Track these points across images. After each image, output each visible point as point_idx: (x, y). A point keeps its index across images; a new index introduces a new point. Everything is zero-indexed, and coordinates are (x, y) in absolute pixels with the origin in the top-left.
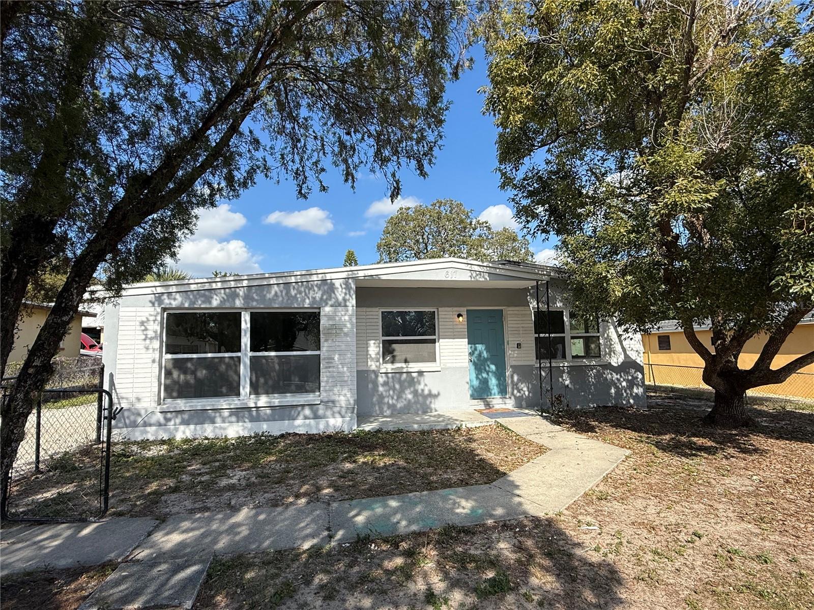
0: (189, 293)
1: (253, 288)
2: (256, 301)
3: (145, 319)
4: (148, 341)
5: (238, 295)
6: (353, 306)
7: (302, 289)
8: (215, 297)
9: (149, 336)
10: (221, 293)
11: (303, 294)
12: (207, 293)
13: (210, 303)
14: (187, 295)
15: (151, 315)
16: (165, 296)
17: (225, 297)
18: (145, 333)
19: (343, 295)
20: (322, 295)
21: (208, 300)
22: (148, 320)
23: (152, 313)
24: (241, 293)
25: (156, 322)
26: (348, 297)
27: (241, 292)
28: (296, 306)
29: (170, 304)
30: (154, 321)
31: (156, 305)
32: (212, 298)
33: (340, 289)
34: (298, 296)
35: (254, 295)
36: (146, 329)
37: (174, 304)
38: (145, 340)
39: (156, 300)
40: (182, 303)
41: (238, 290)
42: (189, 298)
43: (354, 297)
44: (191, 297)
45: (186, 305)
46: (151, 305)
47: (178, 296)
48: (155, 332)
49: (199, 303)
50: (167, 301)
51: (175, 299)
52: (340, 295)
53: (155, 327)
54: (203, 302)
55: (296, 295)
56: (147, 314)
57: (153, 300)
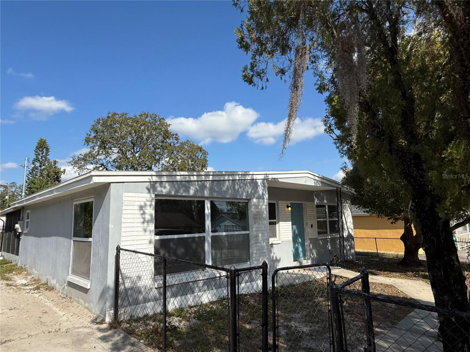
0: (175, 183)
1: (215, 182)
2: (217, 192)
3: (143, 204)
4: (146, 224)
5: (206, 187)
6: (267, 199)
7: (242, 185)
8: (192, 187)
9: (147, 219)
10: (195, 184)
11: (242, 189)
12: (187, 184)
13: (189, 192)
14: (173, 184)
15: (148, 201)
16: (158, 185)
17: (198, 188)
18: (143, 216)
19: (262, 191)
20: (252, 191)
21: (187, 190)
22: (146, 205)
23: (149, 199)
24: (208, 186)
25: (152, 207)
26: (264, 192)
27: (208, 184)
28: (239, 197)
29: (162, 191)
30: (150, 206)
31: (151, 192)
32: (190, 188)
33: (260, 187)
34: (240, 190)
35: (216, 188)
36: (144, 213)
37: (165, 191)
38: (143, 223)
39: (151, 187)
40: (170, 191)
41: (206, 183)
42: (175, 188)
43: (267, 192)
44: (176, 186)
45: (173, 193)
46: (147, 191)
47: (167, 185)
48: (151, 215)
49: (182, 192)
50: (159, 189)
51: (165, 187)
52: (260, 190)
53: (150, 211)
54: (184, 191)
55: (238, 189)
56: (144, 199)
57: (149, 187)
